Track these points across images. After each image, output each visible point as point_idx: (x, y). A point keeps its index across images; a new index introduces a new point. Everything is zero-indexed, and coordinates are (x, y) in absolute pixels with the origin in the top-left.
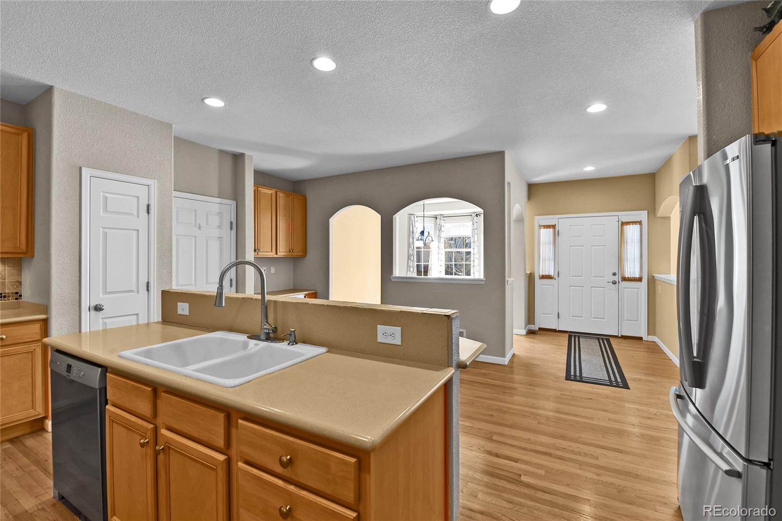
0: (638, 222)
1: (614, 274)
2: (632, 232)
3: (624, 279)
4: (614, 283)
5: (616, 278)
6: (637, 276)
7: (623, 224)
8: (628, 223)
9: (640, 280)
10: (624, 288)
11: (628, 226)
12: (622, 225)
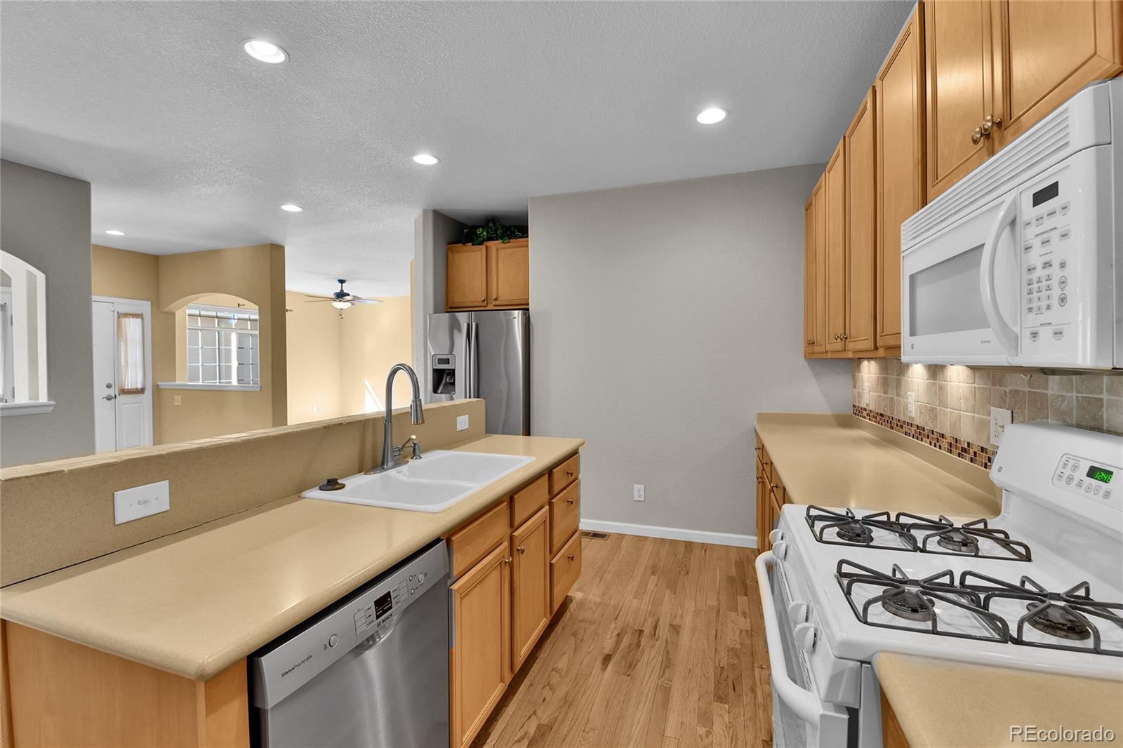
0: (139, 315)
1: (109, 386)
2: (133, 327)
3: (124, 392)
4: (109, 398)
5: (111, 392)
6: (140, 386)
7: (120, 315)
8: (127, 315)
9: (142, 391)
10: (123, 404)
11: (127, 319)
12: (119, 317)
